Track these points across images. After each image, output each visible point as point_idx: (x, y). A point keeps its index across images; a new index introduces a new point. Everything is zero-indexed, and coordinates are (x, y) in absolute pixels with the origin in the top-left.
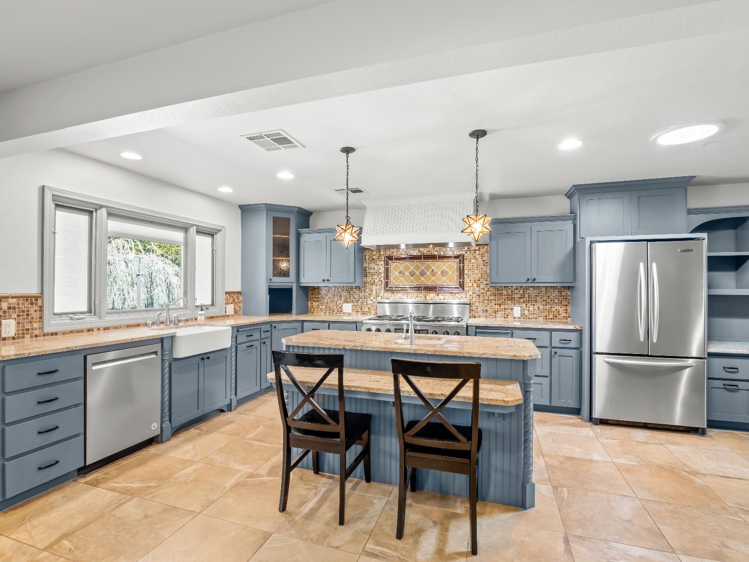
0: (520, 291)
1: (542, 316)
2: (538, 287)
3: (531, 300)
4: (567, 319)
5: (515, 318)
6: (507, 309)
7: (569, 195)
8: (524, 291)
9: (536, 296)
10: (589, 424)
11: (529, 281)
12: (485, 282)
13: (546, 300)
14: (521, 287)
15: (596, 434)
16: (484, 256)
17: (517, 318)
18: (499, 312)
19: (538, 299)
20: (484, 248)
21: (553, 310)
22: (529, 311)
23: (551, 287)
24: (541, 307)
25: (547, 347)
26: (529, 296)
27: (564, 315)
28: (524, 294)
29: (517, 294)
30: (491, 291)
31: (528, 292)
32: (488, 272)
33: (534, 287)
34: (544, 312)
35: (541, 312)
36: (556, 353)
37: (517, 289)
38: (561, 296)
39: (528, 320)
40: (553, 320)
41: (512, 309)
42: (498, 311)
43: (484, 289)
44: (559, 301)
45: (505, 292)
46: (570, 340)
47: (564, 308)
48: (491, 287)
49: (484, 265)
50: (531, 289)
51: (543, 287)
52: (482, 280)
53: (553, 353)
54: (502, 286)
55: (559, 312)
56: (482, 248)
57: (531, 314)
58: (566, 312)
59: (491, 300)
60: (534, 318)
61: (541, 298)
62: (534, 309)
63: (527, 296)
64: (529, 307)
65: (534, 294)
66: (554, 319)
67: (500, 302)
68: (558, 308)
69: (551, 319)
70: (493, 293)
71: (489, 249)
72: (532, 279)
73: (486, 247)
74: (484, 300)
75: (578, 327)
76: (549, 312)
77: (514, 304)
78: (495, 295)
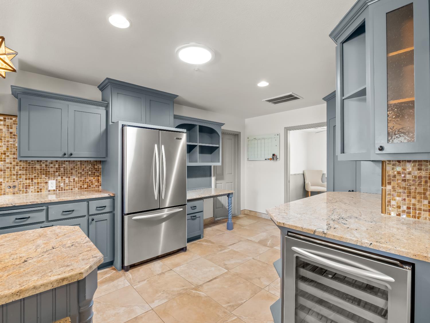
0: (55, 165)
1: (77, 187)
2: (74, 161)
3: (67, 173)
4: (98, 187)
5: (49, 191)
6: (41, 183)
7: (102, 87)
8: (59, 165)
9: (72, 169)
10: (122, 272)
11: (66, 156)
12: (11, 156)
13: (81, 173)
14: (57, 161)
15: (129, 281)
16: (11, 128)
17: (52, 190)
18: (31, 187)
19: (73, 171)
20: (11, 119)
21: (87, 180)
22: (64, 184)
23: (85, 161)
24: (76, 179)
25: (84, 216)
26: (64, 169)
27: (96, 184)
28: (59, 167)
29: (52, 168)
30: (20, 165)
31: (64, 166)
32: (17, 145)
33: (69, 161)
34: (79, 183)
35: (76, 183)
36: (93, 220)
37: (52, 163)
38: (94, 169)
39: (63, 191)
40: (86, 189)
41: (46, 183)
42: (29, 186)
43: (11, 163)
44: (92, 173)
45: (38, 166)
46: (105, 207)
47: (96, 178)
48: (21, 161)
49: (11, 138)
50: (67, 163)
51: (79, 161)
52: (8, 154)
53: (90, 220)
54: (35, 161)
55: (92, 182)
56: (8, 119)
57: (67, 186)
58: (98, 182)
59: (20, 175)
60: (69, 189)
61: (76, 171)
62: (69, 181)
63: (62, 169)
64: (64, 179)
65: (69, 167)
66: (88, 188)
67: (33, 176)
68: (92, 178)
69: (85, 188)
70: (23, 168)
71: (17, 120)
72: (69, 153)
73: (14, 119)
74: (11, 175)
75: (112, 195)
76: (83, 183)
77: (49, 178)
78: (26, 170)
